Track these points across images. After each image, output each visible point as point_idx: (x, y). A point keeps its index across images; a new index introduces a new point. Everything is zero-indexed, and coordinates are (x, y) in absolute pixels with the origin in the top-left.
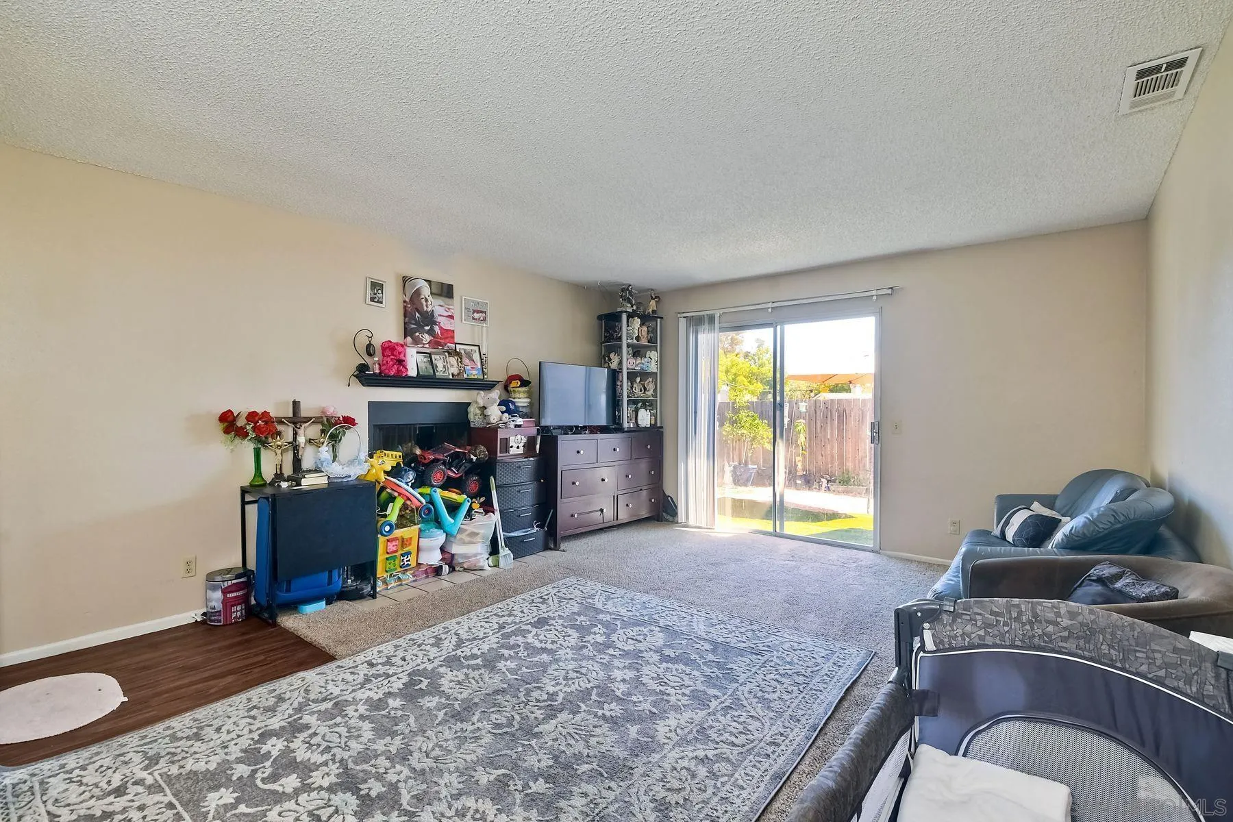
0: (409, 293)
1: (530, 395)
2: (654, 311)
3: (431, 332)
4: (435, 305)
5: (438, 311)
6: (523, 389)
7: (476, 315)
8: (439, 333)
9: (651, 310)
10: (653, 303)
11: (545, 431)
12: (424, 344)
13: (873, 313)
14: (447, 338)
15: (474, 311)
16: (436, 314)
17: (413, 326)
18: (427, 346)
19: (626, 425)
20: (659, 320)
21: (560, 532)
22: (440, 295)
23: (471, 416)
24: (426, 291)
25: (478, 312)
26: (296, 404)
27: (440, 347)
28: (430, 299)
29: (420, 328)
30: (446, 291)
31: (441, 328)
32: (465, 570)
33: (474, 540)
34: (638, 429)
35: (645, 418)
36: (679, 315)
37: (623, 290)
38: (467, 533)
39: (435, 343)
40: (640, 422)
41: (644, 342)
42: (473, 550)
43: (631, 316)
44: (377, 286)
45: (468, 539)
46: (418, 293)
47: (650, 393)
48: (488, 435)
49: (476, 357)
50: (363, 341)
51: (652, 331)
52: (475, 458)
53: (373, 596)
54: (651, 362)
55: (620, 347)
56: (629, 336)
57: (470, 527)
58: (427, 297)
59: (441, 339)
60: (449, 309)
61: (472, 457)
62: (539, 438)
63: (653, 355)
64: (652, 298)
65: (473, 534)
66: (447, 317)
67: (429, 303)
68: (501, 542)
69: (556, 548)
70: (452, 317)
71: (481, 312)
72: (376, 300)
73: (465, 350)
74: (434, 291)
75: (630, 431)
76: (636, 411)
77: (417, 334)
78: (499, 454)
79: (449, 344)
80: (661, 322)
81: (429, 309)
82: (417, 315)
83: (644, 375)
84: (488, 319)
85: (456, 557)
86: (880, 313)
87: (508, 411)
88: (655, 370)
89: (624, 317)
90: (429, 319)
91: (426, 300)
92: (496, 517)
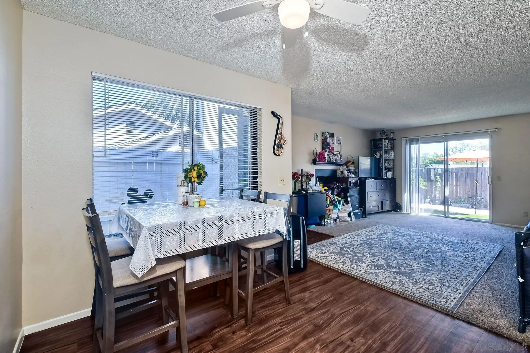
0: (324, 136)
1: (354, 167)
2: (392, 137)
3: (329, 148)
4: (329, 140)
5: (331, 141)
6: (353, 165)
7: (339, 142)
9: (391, 137)
10: (392, 134)
11: (360, 179)
13: (488, 137)
16: (330, 143)
17: (325, 147)
18: (328, 152)
19: (384, 177)
20: (394, 140)
21: (367, 212)
22: (331, 137)
23: (338, 174)
24: (328, 136)
26: (302, 170)
30: (332, 135)
31: (331, 147)
32: (343, 221)
33: (345, 212)
34: (387, 179)
35: (390, 175)
36: (402, 139)
37: (383, 131)
38: (343, 210)
39: (330, 152)
40: (388, 176)
41: (389, 148)
42: (344, 215)
43: (385, 139)
44: (317, 136)
45: (343, 212)
46: (326, 136)
47: (391, 166)
48: (345, 180)
49: (339, 155)
50: (315, 152)
51: (392, 144)
52: (342, 187)
53: (324, 225)
54: (392, 155)
55: (382, 150)
56: (385, 146)
57: (344, 208)
61: (341, 186)
62: (358, 181)
63: (393, 153)
64: (392, 133)
65: (345, 210)
68: (352, 214)
69: (366, 217)
70: (333, 143)
72: (316, 140)
73: (336, 153)
74: (330, 135)
75: (385, 179)
76: (386, 172)
77: (326, 149)
78: (349, 186)
80: (395, 141)
82: (326, 143)
83: (389, 159)
84: (341, 143)
85: (340, 217)
86: (491, 137)
87: (350, 172)
88: (393, 158)
89: (383, 140)
90: (328, 144)
92: (350, 205)
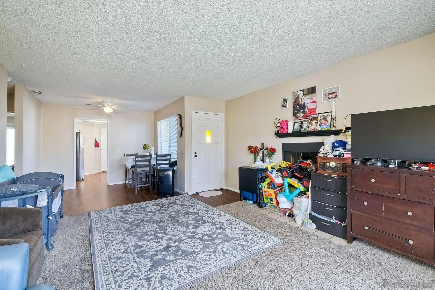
0: (295, 98)
3: (304, 112)
4: (305, 100)
5: (307, 101)
8: (307, 111)
12: (300, 118)
14: (311, 113)
15: (329, 94)
16: (306, 103)
18: (302, 118)
21: (351, 233)
22: (308, 94)
25: (332, 94)
26: (262, 144)
27: (307, 118)
28: (303, 98)
29: (298, 111)
30: (312, 91)
31: (308, 109)
44: (285, 101)
46: (298, 97)
49: (329, 118)
53: (261, 207)
58: (302, 97)
59: (308, 114)
60: (312, 99)
66: (311, 103)
67: (303, 99)
70: (314, 102)
71: (335, 93)
72: (284, 106)
73: (324, 116)
74: (305, 93)
77: (297, 114)
78: (318, 170)
79: (312, 115)
81: (303, 102)
82: (298, 106)
90: (303, 106)
91: (301, 99)
92: (309, 202)
